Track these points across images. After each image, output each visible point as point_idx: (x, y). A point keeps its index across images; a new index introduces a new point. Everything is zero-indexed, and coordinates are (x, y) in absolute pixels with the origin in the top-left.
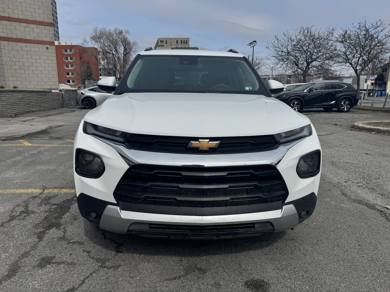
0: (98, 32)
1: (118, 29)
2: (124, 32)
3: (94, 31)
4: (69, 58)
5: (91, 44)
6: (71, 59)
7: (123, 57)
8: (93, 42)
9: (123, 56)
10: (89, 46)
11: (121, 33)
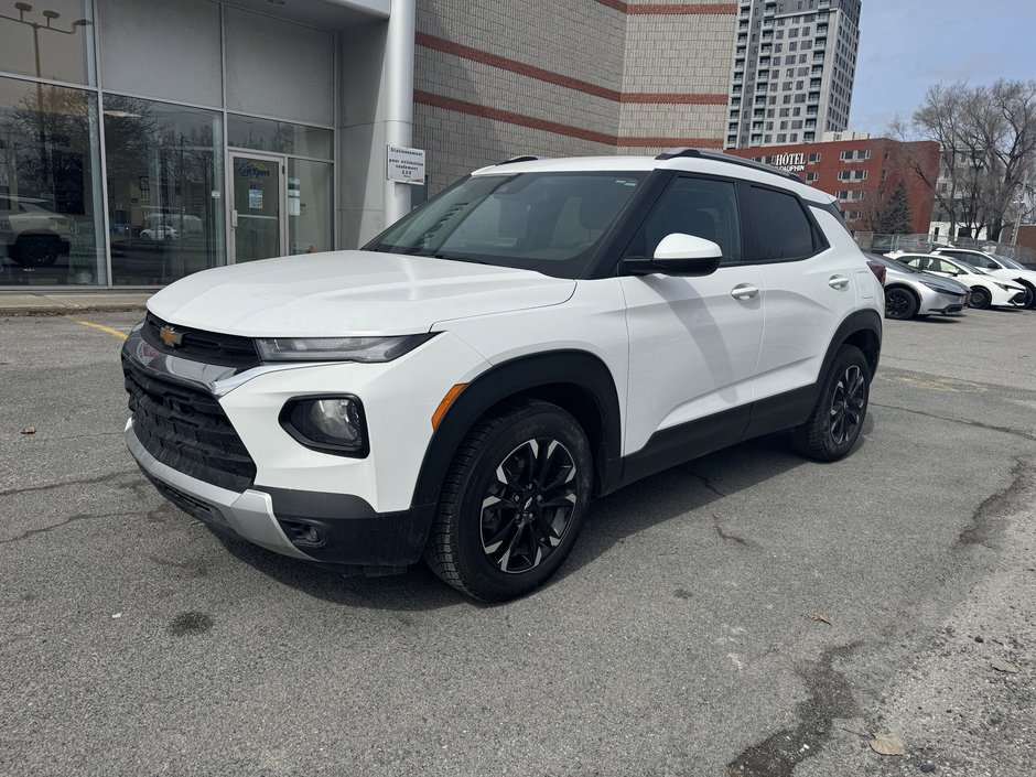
0: (941, 97)
1: (1007, 81)
2: (1026, 88)
3: (930, 96)
4: (853, 173)
5: (914, 134)
6: (858, 175)
7: (1009, 166)
8: (922, 127)
9: (1008, 162)
10: (907, 140)
11: (1015, 91)
